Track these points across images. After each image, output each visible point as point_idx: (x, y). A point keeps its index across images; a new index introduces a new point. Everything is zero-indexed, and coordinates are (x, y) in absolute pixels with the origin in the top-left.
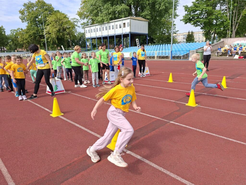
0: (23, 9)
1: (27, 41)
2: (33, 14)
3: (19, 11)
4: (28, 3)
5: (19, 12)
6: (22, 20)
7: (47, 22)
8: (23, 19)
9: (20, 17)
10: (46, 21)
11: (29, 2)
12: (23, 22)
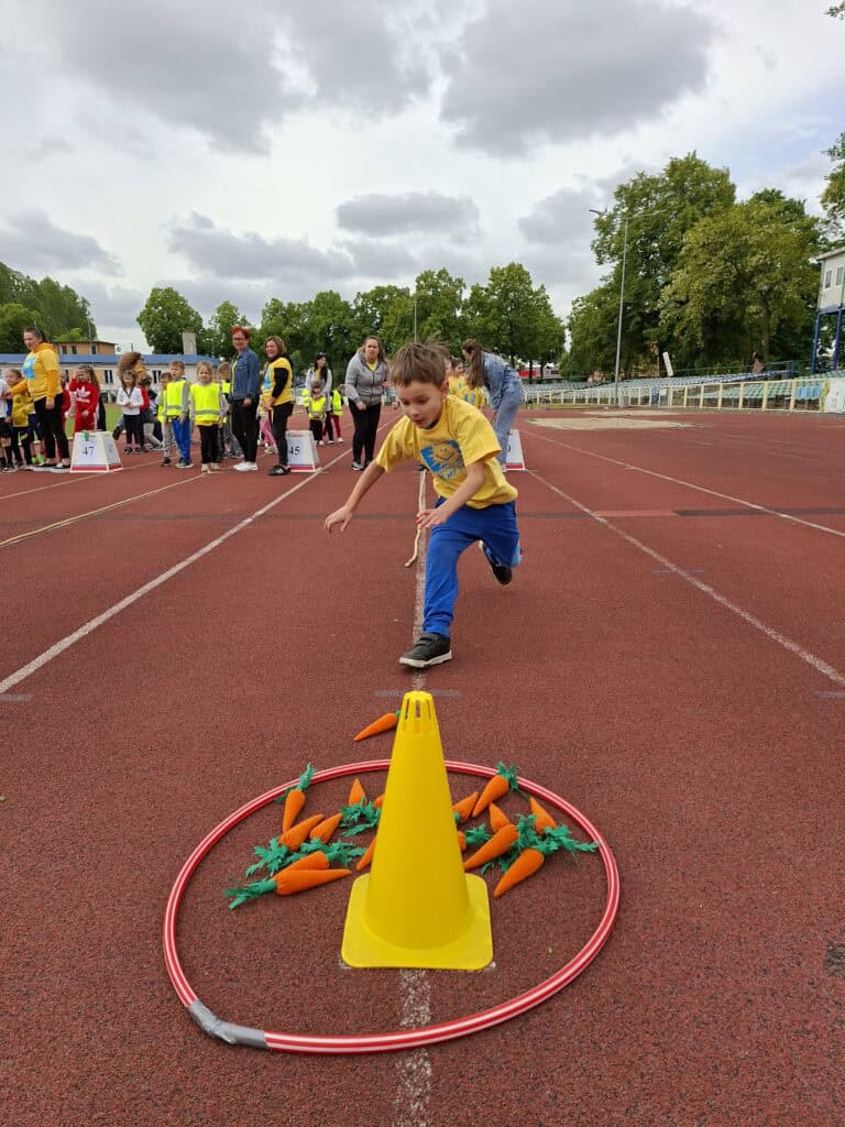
0: (611, 210)
1: (597, 339)
2: (638, 227)
3: (596, 221)
4: (631, 184)
5: (594, 225)
6: (599, 255)
7: (682, 252)
8: (601, 251)
9: (594, 242)
10: (680, 249)
11: (636, 177)
12: (600, 263)
